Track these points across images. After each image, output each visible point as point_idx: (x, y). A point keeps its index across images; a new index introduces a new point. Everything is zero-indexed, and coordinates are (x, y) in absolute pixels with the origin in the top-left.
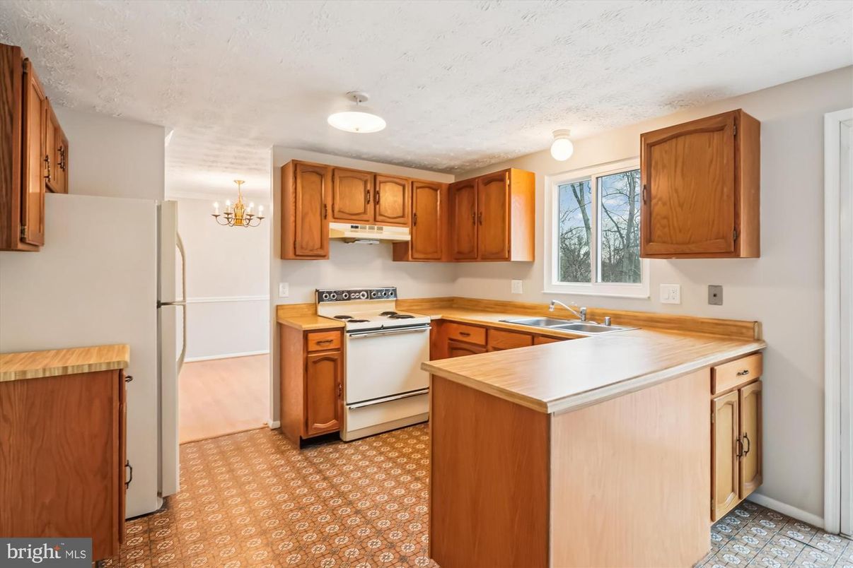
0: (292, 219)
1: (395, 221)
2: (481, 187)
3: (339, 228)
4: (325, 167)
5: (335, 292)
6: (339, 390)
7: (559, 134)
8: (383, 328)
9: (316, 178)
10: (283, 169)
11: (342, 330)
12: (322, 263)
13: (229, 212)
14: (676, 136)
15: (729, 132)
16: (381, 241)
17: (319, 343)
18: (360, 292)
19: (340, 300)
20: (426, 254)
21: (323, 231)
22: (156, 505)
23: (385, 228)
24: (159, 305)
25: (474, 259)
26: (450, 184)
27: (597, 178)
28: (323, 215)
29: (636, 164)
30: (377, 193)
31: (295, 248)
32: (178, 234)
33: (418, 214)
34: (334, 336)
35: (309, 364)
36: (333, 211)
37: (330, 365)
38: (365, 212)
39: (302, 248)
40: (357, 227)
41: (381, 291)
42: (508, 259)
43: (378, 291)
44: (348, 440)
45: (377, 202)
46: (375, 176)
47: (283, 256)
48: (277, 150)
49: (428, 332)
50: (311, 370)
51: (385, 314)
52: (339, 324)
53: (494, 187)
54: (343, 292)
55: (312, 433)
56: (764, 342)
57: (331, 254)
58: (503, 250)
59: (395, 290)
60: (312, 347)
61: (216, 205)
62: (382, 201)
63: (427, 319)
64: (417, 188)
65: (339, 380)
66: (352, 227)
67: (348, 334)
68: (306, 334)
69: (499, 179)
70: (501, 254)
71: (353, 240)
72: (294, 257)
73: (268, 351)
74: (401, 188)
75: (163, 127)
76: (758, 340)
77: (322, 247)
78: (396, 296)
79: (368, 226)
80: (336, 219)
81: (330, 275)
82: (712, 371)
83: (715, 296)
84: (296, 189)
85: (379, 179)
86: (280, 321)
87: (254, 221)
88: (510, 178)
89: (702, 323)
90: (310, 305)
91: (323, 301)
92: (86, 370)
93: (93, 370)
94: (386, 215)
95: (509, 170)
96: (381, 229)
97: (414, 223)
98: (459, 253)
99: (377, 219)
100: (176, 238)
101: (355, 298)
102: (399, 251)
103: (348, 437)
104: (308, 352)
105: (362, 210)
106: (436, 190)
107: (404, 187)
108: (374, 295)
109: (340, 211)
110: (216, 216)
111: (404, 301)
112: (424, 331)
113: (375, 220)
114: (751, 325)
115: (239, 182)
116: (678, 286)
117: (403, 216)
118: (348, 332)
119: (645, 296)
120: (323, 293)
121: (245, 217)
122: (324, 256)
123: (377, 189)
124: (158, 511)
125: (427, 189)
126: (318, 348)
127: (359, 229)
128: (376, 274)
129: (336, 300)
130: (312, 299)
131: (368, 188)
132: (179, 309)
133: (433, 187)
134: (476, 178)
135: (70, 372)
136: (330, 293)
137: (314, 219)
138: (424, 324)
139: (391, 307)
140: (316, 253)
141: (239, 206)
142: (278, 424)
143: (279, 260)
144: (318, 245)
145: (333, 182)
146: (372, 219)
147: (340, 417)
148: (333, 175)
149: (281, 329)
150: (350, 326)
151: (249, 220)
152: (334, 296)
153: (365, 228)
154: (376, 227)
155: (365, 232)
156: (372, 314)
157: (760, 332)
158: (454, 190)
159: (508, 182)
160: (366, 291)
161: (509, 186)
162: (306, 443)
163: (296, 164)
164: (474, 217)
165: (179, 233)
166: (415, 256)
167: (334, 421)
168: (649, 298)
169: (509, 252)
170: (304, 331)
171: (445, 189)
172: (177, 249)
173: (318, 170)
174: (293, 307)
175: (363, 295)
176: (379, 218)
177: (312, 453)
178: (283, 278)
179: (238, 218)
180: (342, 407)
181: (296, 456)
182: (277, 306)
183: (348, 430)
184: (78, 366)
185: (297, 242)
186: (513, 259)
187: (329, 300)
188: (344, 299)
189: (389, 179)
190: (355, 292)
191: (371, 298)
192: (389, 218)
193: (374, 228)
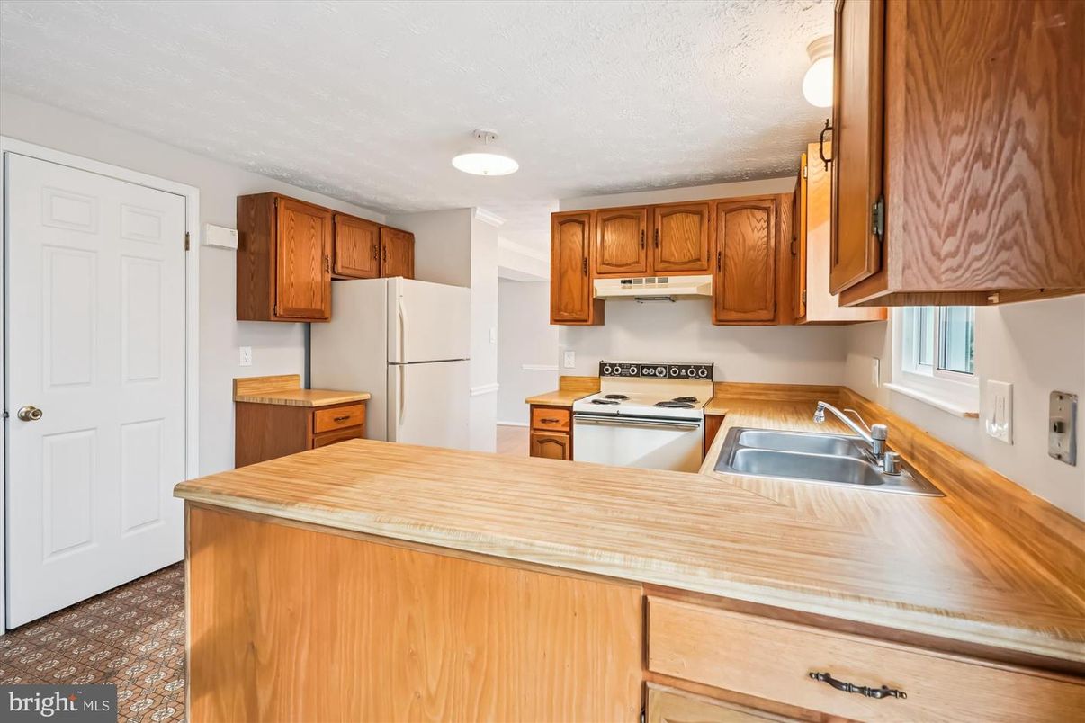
1: (687, 267)
3: (606, 285)
4: (587, 214)
5: (619, 365)
9: (578, 229)
17: (544, 421)
18: (655, 367)
19: (625, 376)
20: (745, 312)
21: (584, 290)
23: (669, 278)
24: (388, 363)
28: (585, 272)
30: (655, 232)
31: (553, 312)
33: (727, 253)
34: (561, 415)
36: (598, 265)
38: (639, 261)
39: (560, 311)
40: (630, 282)
41: (687, 367)
43: (680, 367)
45: (658, 244)
46: (655, 209)
54: (631, 366)
59: (710, 368)
62: (665, 243)
63: (697, 413)
64: (726, 212)
66: (624, 282)
72: (554, 323)
74: (697, 219)
77: (582, 310)
78: (712, 375)
79: (644, 279)
80: (601, 274)
84: (554, 245)
85: (659, 212)
90: (592, 379)
91: (605, 375)
94: (672, 260)
96: (665, 281)
97: (721, 267)
99: (658, 267)
101: (648, 375)
105: (634, 259)
106: (768, 209)
107: (701, 216)
108: (675, 372)
109: (603, 264)
113: (655, 270)
117: (700, 260)
120: (606, 365)
122: (585, 321)
123: (659, 227)
125: (747, 211)
127: (632, 284)
129: (621, 375)
130: (593, 372)
131: (644, 227)
133: (762, 206)
136: (613, 366)
137: (575, 278)
138: (693, 420)
140: (575, 316)
144: (578, 305)
145: (597, 228)
146: (650, 270)
148: (597, 220)
152: (618, 370)
153: (641, 282)
154: (656, 279)
155: (641, 287)
160: (664, 366)
166: (722, 316)
173: (578, 218)
174: (576, 380)
175: (660, 372)
176: (660, 266)
178: (569, 346)
182: (561, 377)
185: (554, 307)
187: (612, 374)
188: (631, 376)
189: (676, 209)
190: (649, 367)
191: (670, 377)
192: (675, 263)
193: (654, 281)
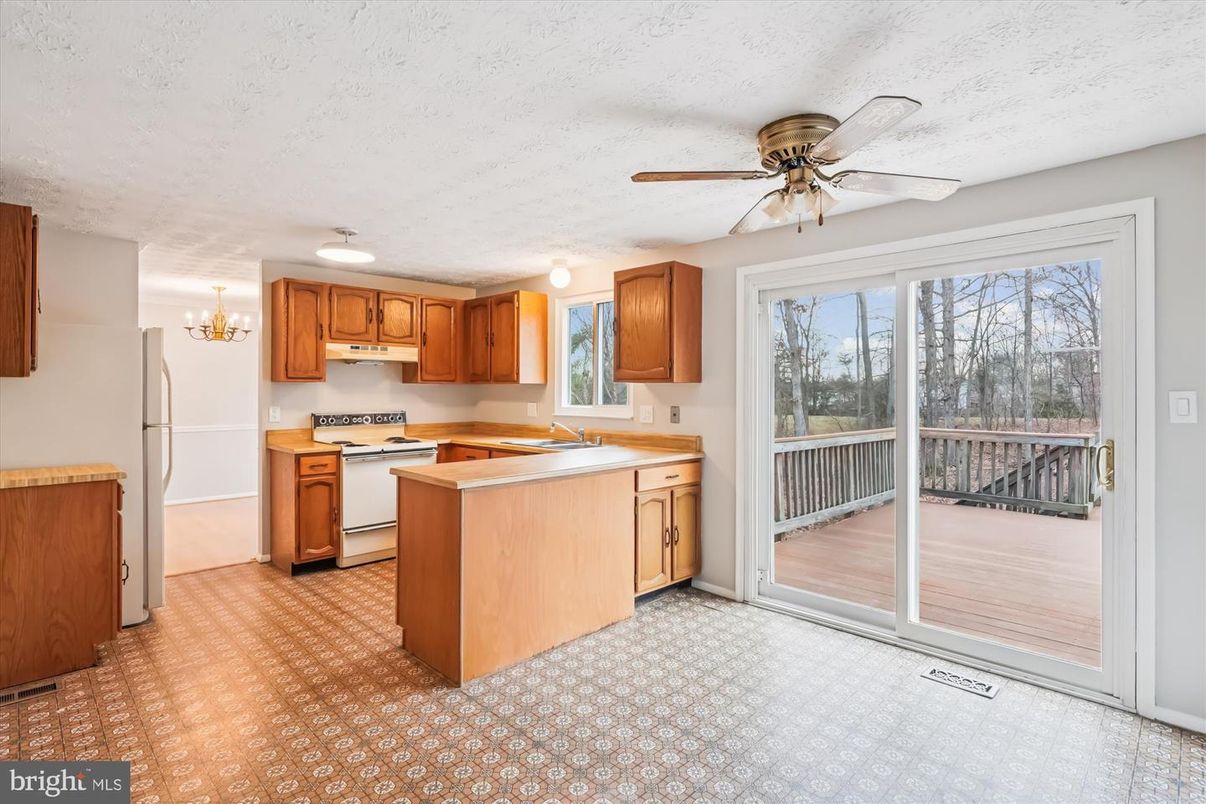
0: (284, 339)
1: (404, 340)
2: (494, 307)
3: (337, 349)
4: (321, 286)
5: (334, 416)
6: (335, 515)
7: (556, 263)
8: (383, 452)
9: (310, 297)
10: (274, 286)
11: (338, 454)
12: (319, 385)
13: (206, 324)
14: (636, 278)
15: (666, 279)
16: (385, 362)
17: (312, 467)
18: (362, 416)
19: (340, 425)
20: (438, 375)
21: (319, 352)
22: (143, 617)
23: (389, 348)
24: (145, 427)
25: (486, 380)
26: (466, 301)
27: (598, 304)
28: (319, 335)
29: (610, 296)
30: (380, 313)
31: (287, 370)
32: (164, 361)
33: (428, 334)
34: (330, 460)
35: (302, 488)
36: (330, 331)
37: (324, 490)
38: (366, 332)
39: (295, 369)
40: (357, 348)
41: (388, 415)
42: (517, 381)
43: (383, 415)
44: (344, 566)
45: (380, 320)
46: (378, 293)
47: (274, 378)
48: (267, 265)
49: (435, 455)
50: (303, 494)
51: (390, 439)
52: (337, 448)
53: (504, 307)
54: (343, 416)
55: (304, 558)
56: (703, 452)
57: (327, 377)
58: (512, 372)
59: (404, 415)
60: (305, 471)
61: (189, 316)
62: (386, 320)
63: (433, 444)
64: (427, 305)
65: (334, 505)
66: (352, 347)
67: (344, 459)
68: (298, 457)
69: (508, 301)
70: (510, 376)
71: (355, 361)
72: (285, 379)
73: (256, 493)
74: (408, 306)
75: (136, 243)
76: (700, 451)
77: (317, 369)
78: (405, 420)
79: (370, 347)
80: (333, 339)
81: (327, 398)
82: (636, 473)
83: (675, 416)
84: (288, 308)
85: (382, 297)
86: (271, 448)
87: (238, 335)
88: (518, 301)
89: (667, 439)
90: (304, 431)
91: (319, 425)
92: (89, 480)
93: (95, 479)
94: (392, 334)
95: (517, 292)
96: (386, 349)
97: (424, 342)
98: (474, 374)
99: (381, 338)
100: (162, 364)
101: (357, 423)
102: (408, 373)
103: (344, 563)
104: (300, 476)
105: (363, 329)
106: (450, 308)
107: (412, 304)
108: (380, 419)
109: (337, 331)
110: (190, 329)
111: (415, 426)
112: (431, 455)
113: (378, 340)
114: (693, 439)
115: (219, 289)
116: (651, 407)
117: (411, 336)
118: (345, 455)
119: (629, 417)
120: (320, 417)
121: (226, 329)
122: (319, 379)
123: (381, 307)
124: (143, 623)
125: (439, 307)
126: (313, 472)
127: (360, 350)
128: (384, 397)
129: (335, 425)
130: (308, 424)
131: (371, 306)
132: (165, 431)
133: (447, 305)
134: (488, 298)
135: (75, 481)
136: (327, 417)
137: (309, 341)
138: (431, 449)
139: (399, 432)
140: (310, 374)
141: (220, 317)
142: (268, 558)
143: (269, 383)
144: (313, 365)
145: (330, 301)
146: (374, 340)
147: (336, 543)
148: (330, 293)
149: (271, 456)
150: (347, 450)
151: (232, 333)
152: (332, 421)
154: (379, 347)
155: (367, 353)
156: (373, 438)
157: (701, 444)
158: (469, 307)
159: (516, 305)
160: (370, 415)
161: (518, 308)
162: (299, 570)
163: (288, 283)
164: (487, 338)
165: (166, 359)
166: (425, 378)
167: (329, 547)
168: (632, 419)
169: (518, 374)
170: (296, 455)
171: (460, 306)
172: (163, 375)
173: (312, 288)
174: (285, 433)
175: (367, 420)
176: (382, 338)
177: (304, 579)
178: (274, 402)
179: (217, 332)
180: (339, 533)
181: (288, 582)
182: (267, 432)
183: (345, 555)
184: (82, 476)
185: (289, 365)
186: (521, 382)
187: (328, 424)
188: (344, 424)
189: (394, 297)
190: (357, 417)
191: (376, 423)
192: (395, 337)
193: (377, 349)
